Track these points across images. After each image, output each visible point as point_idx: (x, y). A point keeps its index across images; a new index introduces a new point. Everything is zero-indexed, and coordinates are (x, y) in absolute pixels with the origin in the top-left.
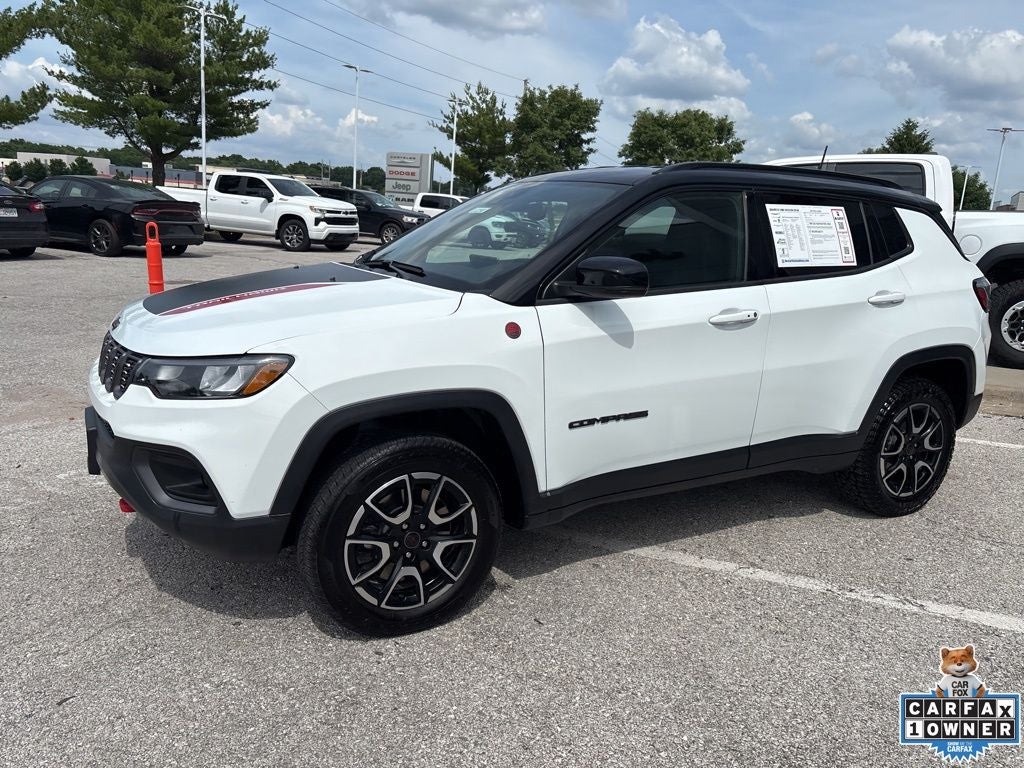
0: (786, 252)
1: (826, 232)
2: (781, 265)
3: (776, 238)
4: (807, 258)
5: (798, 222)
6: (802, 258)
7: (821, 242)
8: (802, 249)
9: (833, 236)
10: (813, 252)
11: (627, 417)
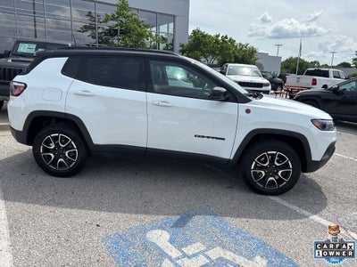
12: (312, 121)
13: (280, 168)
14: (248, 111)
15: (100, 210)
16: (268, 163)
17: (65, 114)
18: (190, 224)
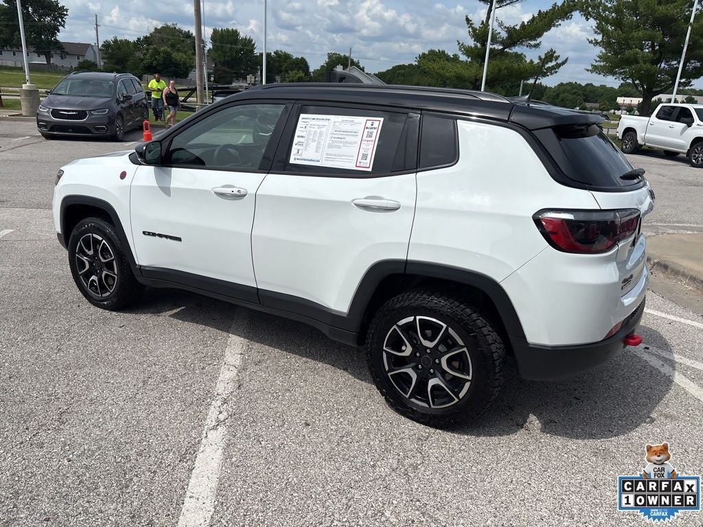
0: (300, 152)
1: (348, 139)
2: (292, 161)
3: (296, 140)
4: (318, 159)
5: (324, 130)
6: (313, 158)
7: (339, 147)
8: (317, 151)
9: (355, 143)
10: (327, 154)
11: (171, 238)
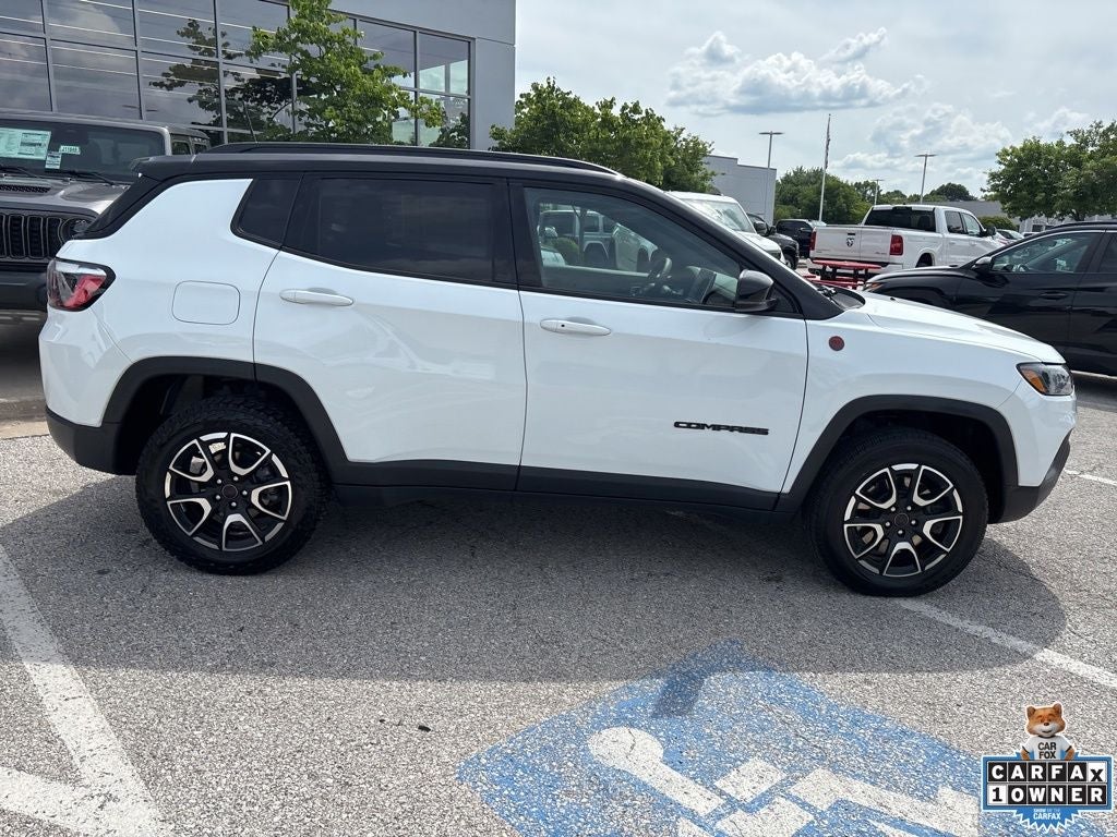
12: (1018, 366)
13: (928, 513)
14: (836, 344)
15: (405, 675)
16: (893, 500)
17: (255, 365)
18: (703, 701)
